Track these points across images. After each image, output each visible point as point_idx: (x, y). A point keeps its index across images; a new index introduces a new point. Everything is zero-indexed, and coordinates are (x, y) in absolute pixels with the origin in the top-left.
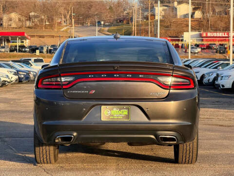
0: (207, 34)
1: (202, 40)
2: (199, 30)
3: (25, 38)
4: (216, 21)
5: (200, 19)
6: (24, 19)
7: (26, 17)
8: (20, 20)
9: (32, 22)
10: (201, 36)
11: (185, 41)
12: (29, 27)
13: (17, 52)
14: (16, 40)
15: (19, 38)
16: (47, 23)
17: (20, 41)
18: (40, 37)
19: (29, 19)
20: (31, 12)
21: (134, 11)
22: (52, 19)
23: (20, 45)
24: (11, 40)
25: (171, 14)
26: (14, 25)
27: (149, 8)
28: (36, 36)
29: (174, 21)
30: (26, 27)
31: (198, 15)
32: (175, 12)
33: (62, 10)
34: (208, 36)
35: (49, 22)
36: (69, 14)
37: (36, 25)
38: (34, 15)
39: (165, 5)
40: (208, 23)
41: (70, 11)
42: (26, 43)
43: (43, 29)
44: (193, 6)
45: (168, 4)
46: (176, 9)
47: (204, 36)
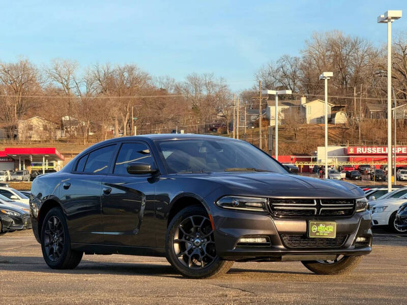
0: (355, 150)
1: (348, 160)
2: (342, 144)
3: (56, 158)
4: (371, 129)
5: (344, 124)
6: (51, 126)
7: (57, 124)
8: (45, 128)
9: (67, 132)
10: (345, 152)
11: (320, 161)
12: (61, 141)
14: (42, 161)
15: (46, 158)
16: (91, 134)
17: (47, 163)
19: (62, 126)
20: (64, 116)
21: (234, 112)
22: (100, 127)
23: (47, 169)
24: (33, 161)
25: (296, 117)
26: (35, 137)
27: (261, 107)
28: (73, 154)
29: (301, 128)
30: (56, 141)
31: (341, 118)
32: (302, 114)
33: (115, 112)
34: (358, 152)
35: (94, 132)
36: (127, 118)
37: (72, 137)
38: (70, 120)
39: (286, 102)
40: (357, 131)
41: (128, 113)
42: (57, 165)
43: (85, 143)
44: (331, 105)
45: (290, 101)
46: (304, 109)
47: (350, 153)
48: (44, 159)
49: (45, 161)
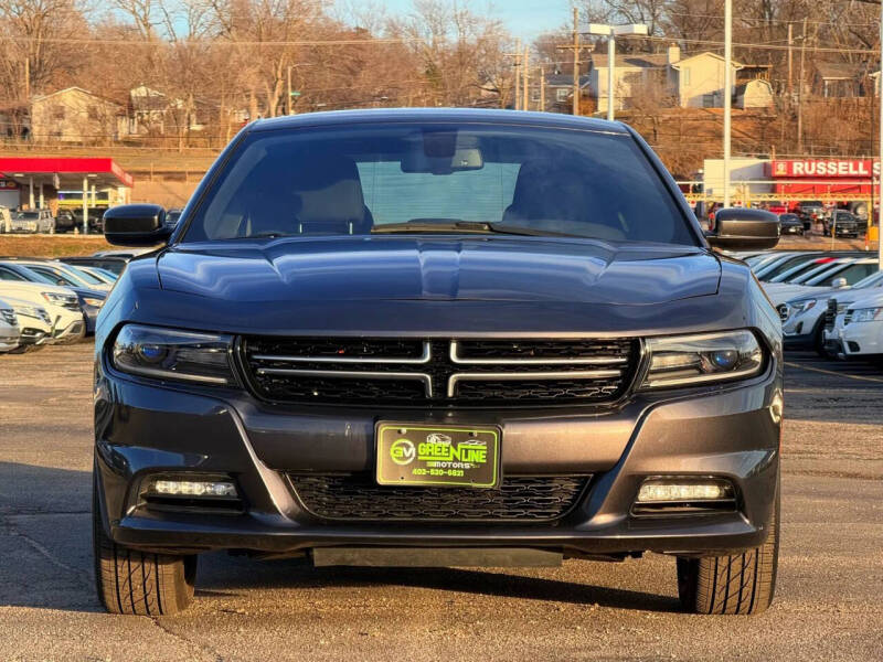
0: (790, 167)
1: (773, 189)
2: (759, 152)
3: (114, 182)
4: (825, 119)
5: (765, 109)
6: (106, 109)
7: (118, 103)
8: (93, 114)
9: (141, 122)
10: (767, 172)
11: (710, 191)
12: (128, 142)
13: (81, 232)
14: (81, 188)
15: (91, 182)
16: (196, 127)
17: (93, 192)
18: (169, 176)
19: (130, 109)
20: (136, 85)
21: (518, 80)
22: (215, 113)
23: (93, 206)
24: (62, 187)
25: (657, 92)
26: (70, 135)
27: (576, 68)
28: (155, 173)
29: (667, 116)
30: (117, 142)
31: (758, 94)
32: (670, 85)
33: (250, 78)
34: (795, 172)
35: (203, 124)
36: (278, 91)
37: (153, 133)
38: (148, 97)
39: (633, 56)
40: (794, 124)
41: (280, 82)
42: (116, 198)
43: (181, 148)
44: (738, 64)
45: (644, 57)
46: (675, 73)
47: (778, 173)
48: (85, 183)
49: (89, 189)
